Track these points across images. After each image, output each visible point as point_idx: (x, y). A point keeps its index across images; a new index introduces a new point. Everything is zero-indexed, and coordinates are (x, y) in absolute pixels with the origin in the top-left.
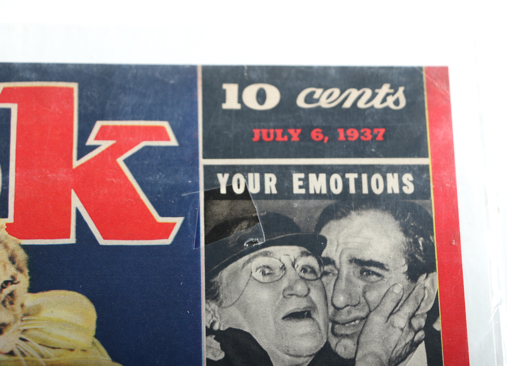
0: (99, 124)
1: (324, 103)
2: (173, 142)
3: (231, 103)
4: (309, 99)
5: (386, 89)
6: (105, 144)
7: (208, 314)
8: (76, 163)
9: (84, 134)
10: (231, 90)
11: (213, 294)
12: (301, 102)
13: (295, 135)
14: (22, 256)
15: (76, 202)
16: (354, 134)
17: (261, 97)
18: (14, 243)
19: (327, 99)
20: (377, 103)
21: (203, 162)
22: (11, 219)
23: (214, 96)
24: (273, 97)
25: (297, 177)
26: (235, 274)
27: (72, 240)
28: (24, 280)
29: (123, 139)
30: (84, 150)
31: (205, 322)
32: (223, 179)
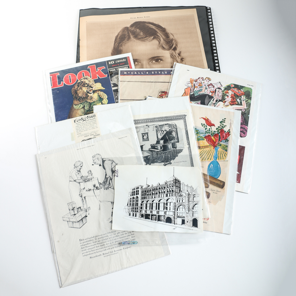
0: (98, 68)
1: (118, 62)
2: (105, 68)
3: (110, 63)
4: (117, 62)
5: (124, 59)
6: (99, 69)
7: (111, 82)
8: (97, 72)
9: (97, 69)
10: (109, 62)
11: (111, 81)
12: (116, 62)
13: (116, 65)
14: (93, 81)
15: (97, 75)
16: (121, 64)
17: (112, 62)
18: (92, 80)
19: (118, 61)
20: (123, 61)
21: (108, 69)
22: (92, 78)
23: (108, 63)
24: (113, 62)
25: (117, 69)
26: (113, 78)
27: (98, 78)
28: (94, 83)
29: (100, 69)
30: (97, 70)
31: (111, 83)
32: (110, 70)
